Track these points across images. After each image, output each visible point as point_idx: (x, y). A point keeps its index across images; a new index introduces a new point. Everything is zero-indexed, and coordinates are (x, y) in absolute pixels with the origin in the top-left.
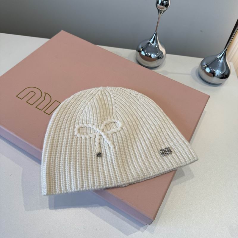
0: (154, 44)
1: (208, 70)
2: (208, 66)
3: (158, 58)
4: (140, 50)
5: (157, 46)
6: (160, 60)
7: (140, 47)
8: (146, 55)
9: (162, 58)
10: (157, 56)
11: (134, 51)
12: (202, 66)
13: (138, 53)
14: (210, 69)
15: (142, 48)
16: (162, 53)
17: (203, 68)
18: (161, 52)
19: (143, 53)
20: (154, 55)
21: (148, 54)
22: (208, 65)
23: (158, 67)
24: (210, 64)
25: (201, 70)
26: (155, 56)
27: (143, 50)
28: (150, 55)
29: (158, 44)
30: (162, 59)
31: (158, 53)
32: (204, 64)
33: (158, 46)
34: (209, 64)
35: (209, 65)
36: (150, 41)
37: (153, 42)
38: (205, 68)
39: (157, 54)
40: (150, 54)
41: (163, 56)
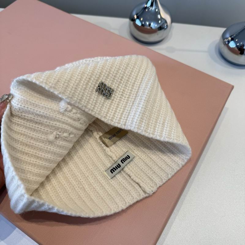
0: (153, 8)
1: (232, 45)
2: (232, 39)
3: (161, 28)
4: (134, 17)
5: (157, 10)
6: (162, 31)
7: (134, 13)
8: (142, 25)
9: (165, 29)
10: (159, 26)
11: (127, 21)
12: (224, 39)
13: (132, 23)
14: (236, 43)
15: (137, 14)
16: (166, 22)
17: (225, 42)
18: (164, 19)
19: (138, 23)
20: (154, 25)
21: (145, 23)
22: (233, 37)
23: (161, 43)
24: (237, 35)
25: (222, 46)
26: (156, 26)
27: (138, 18)
28: (150, 25)
29: (158, 7)
30: (167, 30)
31: (160, 22)
32: (228, 35)
33: (159, 10)
34: (235, 35)
35: (235, 37)
36: (147, 4)
37: (152, 5)
38: (229, 42)
39: (158, 23)
40: (148, 23)
41: (167, 26)
